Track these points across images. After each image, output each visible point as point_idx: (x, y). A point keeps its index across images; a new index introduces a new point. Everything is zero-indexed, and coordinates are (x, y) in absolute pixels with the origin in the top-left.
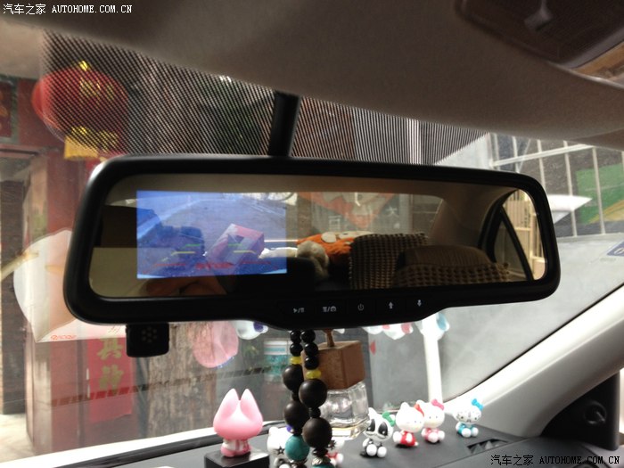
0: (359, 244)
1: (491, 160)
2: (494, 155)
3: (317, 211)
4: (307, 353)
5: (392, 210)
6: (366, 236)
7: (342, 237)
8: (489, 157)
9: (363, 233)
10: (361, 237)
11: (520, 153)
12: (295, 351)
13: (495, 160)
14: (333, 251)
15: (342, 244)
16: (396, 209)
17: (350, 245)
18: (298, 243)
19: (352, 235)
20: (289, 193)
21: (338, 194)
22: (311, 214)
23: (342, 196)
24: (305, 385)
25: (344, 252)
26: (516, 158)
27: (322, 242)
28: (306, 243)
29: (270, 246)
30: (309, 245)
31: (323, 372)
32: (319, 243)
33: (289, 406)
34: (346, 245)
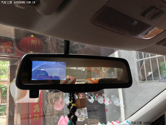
0: (100, 81)
1: (137, 59)
2: (138, 58)
3: (93, 73)
4: (73, 100)
5: (112, 73)
6: (102, 79)
7: (96, 79)
8: (136, 59)
9: (102, 78)
10: (101, 79)
11: (145, 57)
12: (70, 100)
13: (138, 59)
14: (94, 83)
15: (96, 81)
16: (113, 73)
17: (98, 81)
18: (85, 81)
19: (99, 78)
20: (83, 68)
21: (95, 68)
22: (91, 74)
23: (96, 68)
24: (71, 107)
25: (97, 83)
26: (143, 59)
27: (91, 80)
28: (87, 80)
29: (78, 81)
30: (88, 81)
31: (76, 104)
32: (91, 81)
33: (69, 113)
34: (97, 81)
